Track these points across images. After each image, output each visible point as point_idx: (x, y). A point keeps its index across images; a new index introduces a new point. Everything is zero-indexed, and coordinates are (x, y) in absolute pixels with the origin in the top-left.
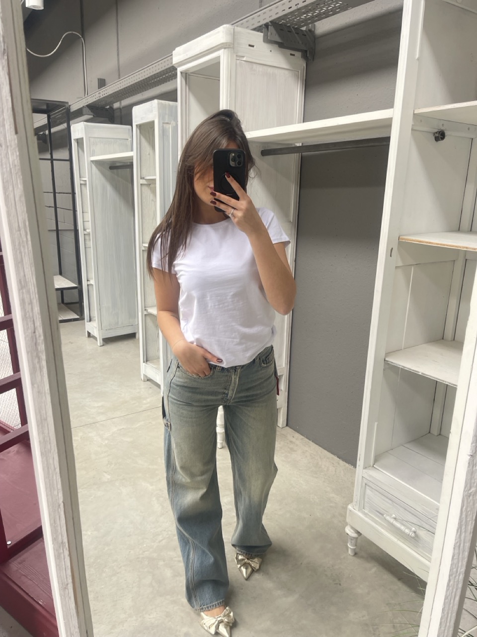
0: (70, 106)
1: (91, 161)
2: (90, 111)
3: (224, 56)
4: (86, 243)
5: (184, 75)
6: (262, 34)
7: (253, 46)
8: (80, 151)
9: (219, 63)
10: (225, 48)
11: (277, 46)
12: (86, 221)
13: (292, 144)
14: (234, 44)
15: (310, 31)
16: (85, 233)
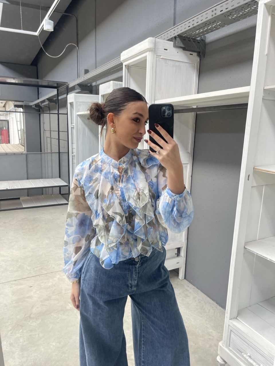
0: (69, 84)
1: (77, 115)
2: (79, 88)
3: (149, 56)
4: (73, 160)
5: (127, 67)
6: (172, 43)
7: (167, 50)
8: (72, 109)
9: (146, 60)
10: (150, 51)
11: (182, 49)
12: (74, 148)
13: (190, 107)
14: (155, 49)
15: (202, 40)
16: (73, 155)
